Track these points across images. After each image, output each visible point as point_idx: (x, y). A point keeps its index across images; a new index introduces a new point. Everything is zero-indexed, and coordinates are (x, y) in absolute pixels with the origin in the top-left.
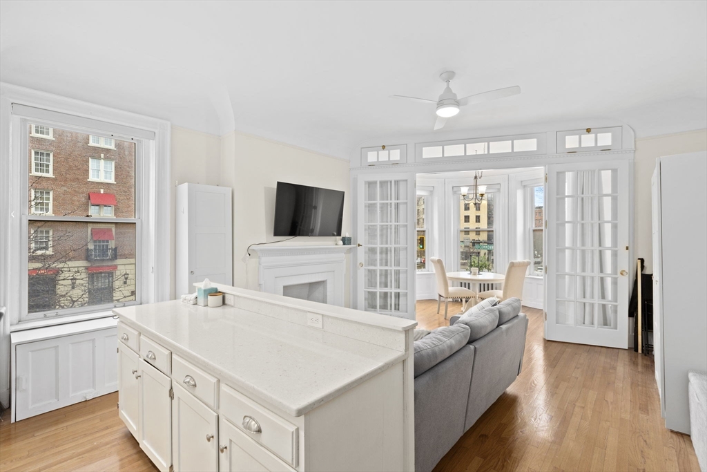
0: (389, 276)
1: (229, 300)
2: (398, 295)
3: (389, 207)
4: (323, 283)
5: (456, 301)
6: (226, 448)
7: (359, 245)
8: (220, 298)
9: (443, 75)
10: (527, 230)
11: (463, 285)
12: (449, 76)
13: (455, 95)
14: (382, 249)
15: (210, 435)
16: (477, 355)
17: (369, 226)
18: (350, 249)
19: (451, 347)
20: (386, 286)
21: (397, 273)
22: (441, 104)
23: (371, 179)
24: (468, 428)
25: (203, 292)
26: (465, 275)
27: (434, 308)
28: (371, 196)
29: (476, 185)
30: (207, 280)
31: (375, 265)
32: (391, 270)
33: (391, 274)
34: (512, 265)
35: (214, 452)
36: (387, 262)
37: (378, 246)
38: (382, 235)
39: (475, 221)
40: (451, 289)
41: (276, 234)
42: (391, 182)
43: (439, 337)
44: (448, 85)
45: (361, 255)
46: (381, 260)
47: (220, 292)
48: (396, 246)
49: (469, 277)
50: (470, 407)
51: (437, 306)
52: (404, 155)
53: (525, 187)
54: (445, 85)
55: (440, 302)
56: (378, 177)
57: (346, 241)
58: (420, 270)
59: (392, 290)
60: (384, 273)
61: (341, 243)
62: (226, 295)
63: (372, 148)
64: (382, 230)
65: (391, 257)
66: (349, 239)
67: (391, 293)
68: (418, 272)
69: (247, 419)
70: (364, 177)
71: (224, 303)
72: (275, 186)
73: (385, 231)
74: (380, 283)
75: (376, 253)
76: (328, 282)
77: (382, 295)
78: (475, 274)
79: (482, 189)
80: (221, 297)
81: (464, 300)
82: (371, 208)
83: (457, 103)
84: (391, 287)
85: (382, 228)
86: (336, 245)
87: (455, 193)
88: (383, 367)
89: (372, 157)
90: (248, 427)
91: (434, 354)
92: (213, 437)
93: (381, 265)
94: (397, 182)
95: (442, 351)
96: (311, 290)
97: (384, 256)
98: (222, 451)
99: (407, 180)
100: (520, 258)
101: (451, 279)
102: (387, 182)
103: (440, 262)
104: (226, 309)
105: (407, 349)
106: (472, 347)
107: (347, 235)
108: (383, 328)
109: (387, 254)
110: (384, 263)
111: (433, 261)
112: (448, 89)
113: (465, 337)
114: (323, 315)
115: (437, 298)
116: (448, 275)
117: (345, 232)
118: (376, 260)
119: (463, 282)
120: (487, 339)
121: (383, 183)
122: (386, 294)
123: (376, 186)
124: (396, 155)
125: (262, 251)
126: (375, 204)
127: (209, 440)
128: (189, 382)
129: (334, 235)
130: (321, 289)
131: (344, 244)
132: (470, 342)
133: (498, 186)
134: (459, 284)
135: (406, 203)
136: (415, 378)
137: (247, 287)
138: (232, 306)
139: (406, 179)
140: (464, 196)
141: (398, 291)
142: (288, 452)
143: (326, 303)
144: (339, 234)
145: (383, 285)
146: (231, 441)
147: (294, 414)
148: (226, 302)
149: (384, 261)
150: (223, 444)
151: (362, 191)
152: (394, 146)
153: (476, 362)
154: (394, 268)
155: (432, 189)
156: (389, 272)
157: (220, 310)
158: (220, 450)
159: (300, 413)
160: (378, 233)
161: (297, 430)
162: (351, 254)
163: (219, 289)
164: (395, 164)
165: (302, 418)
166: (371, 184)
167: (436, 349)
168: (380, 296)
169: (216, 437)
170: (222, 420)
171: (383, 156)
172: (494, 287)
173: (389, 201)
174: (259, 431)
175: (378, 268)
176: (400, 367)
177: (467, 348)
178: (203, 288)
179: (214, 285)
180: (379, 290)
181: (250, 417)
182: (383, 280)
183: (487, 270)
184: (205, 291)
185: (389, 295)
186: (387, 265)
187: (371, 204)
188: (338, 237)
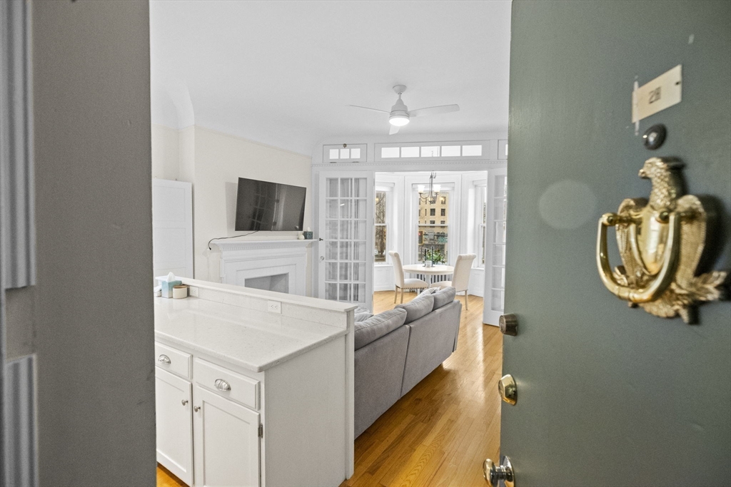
0: (349, 269)
1: (193, 291)
2: (356, 287)
3: (349, 203)
4: (285, 276)
5: (413, 292)
6: (200, 408)
7: (320, 239)
8: (184, 290)
9: (396, 88)
10: (477, 226)
11: (420, 277)
12: (401, 89)
13: (406, 107)
14: (342, 243)
15: (185, 400)
16: (412, 334)
17: (330, 221)
18: (312, 243)
19: (388, 326)
20: (346, 278)
21: (356, 266)
22: (393, 113)
23: (333, 176)
24: (405, 392)
25: (167, 285)
26: (420, 267)
27: (391, 298)
28: (333, 192)
29: (432, 184)
30: (171, 274)
31: (336, 258)
32: (350, 263)
33: (351, 267)
34: (460, 258)
35: (189, 413)
36: (347, 256)
37: (339, 240)
38: (342, 230)
39: (440, 214)
40: (407, 280)
41: (238, 228)
42: (351, 179)
43: (379, 318)
44: (400, 97)
45: (323, 249)
46: (341, 253)
47: (184, 285)
48: (356, 240)
49: (424, 269)
50: (406, 375)
51: (394, 297)
52: (365, 154)
53: (476, 186)
54: (396, 97)
55: (397, 293)
56: (339, 174)
57: (308, 235)
58: (377, 263)
59: (351, 282)
60: (344, 266)
61: (303, 237)
62: (191, 287)
63: (335, 146)
64: (342, 225)
65: (351, 250)
66: (311, 234)
67: (350, 284)
68: (377, 264)
69: (219, 382)
70: (325, 175)
71: (188, 295)
72: (237, 182)
73: (345, 226)
74: (341, 276)
75: (337, 247)
76: (290, 274)
77: (343, 287)
78: (428, 267)
79: (437, 188)
80: (186, 289)
81: (419, 290)
82: (332, 204)
83: (407, 115)
84: (351, 279)
85: (343, 223)
86: (298, 239)
87: (414, 190)
88: (327, 339)
89: (334, 154)
90: (219, 387)
91: (373, 332)
92: (187, 402)
93: (342, 258)
94: (357, 180)
95: (381, 329)
96: (274, 282)
97: (344, 249)
98: (196, 410)
99: (366, 179)
100: (470, 252)
101: (407, 271)
102: (348, 179)
103: (396, 255)
104: (191, 301)
105: (348, 326)
106: (407, 326)
107: (309, 230)
108: (330, 311)
109: (347, 247)
110: (344, 257)
111: (390, 254)
112: (400, 101)
113: (402, 318)
114: (281, 302)
115: (395, 289)
116: (404, 267)
117: (307, 227)
118: (336, 254)
119: (420, 274)
120: (421, 320)
121: (343, 180)
122: (346, 285)
123: (337, 183)
124: (356, 153)
125: (224, 245)
126: (336, 201)
127: (184, 404)
128: (163, 360)
129: (296, 230)
130: (283, 281)
131: (306, 238)
132: (406, 323)
133: (452, 185)
134: (416, 276)
135: (366, 200)
136: (355, 350)
137: (208, 279)
138: (196, 298)
139: (365, 177)
140: (420, 194)
141: (357, 282)
142: (252, 400)
143: (288, 293)
144: (301, 229)
145: (343, 277)
146: (204, 402)
147: (257, 370)
148: (191, 294)
149: (344, 255)
150: (196, 405)
151: (324, 188)
152: (355, 145)
153: (411, 339)
154: (353, 261)
155: (392, 185)
156: (349, 265)
157: (185, 301)
158: (194, 410)
159: (261, 369)
160: (339, 228)
161: (259, 383)
162: (313, 248)
163: (184, 282)
164: (356, 162)
165: (263, 373)
166: (332, 181)
167: (375, 327)
168: (340, 288)
169: (190, 402)
170: (196, 387)
171: (345, 154)
172: (447, 278)
173: (349, 198)
174: (229, 389)
175: (339, 261)
176: (343, 339)
177: (403, 327)
178: (167, 281)
179: (178, 279)
180: (339, 282)
181: (221, 380)
182: (343, 273)
183: (441, 263)
184: (169, 284)
185: (348, 286)
186: (347, 258)
187: (333, 200)
188: (299, 232)
